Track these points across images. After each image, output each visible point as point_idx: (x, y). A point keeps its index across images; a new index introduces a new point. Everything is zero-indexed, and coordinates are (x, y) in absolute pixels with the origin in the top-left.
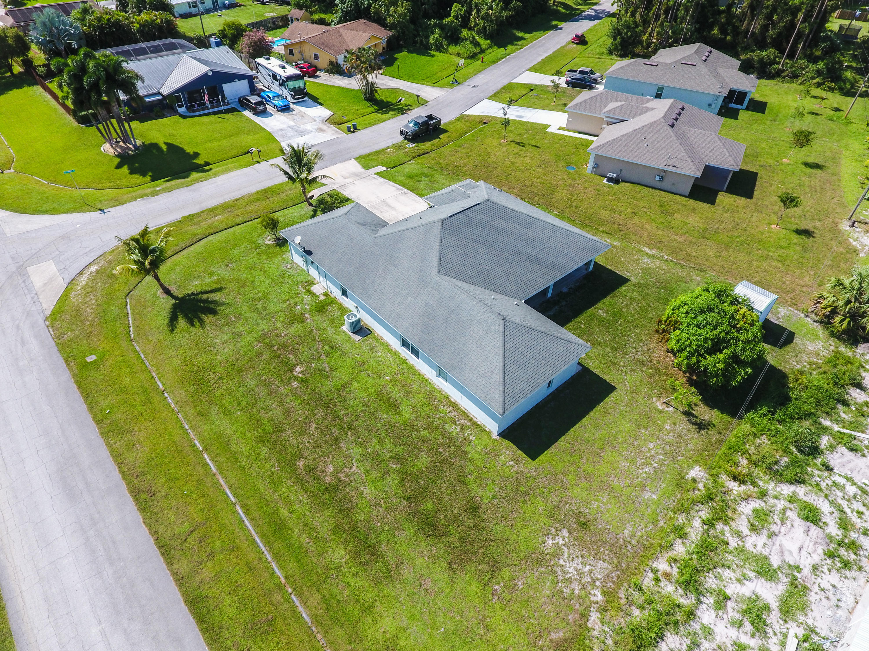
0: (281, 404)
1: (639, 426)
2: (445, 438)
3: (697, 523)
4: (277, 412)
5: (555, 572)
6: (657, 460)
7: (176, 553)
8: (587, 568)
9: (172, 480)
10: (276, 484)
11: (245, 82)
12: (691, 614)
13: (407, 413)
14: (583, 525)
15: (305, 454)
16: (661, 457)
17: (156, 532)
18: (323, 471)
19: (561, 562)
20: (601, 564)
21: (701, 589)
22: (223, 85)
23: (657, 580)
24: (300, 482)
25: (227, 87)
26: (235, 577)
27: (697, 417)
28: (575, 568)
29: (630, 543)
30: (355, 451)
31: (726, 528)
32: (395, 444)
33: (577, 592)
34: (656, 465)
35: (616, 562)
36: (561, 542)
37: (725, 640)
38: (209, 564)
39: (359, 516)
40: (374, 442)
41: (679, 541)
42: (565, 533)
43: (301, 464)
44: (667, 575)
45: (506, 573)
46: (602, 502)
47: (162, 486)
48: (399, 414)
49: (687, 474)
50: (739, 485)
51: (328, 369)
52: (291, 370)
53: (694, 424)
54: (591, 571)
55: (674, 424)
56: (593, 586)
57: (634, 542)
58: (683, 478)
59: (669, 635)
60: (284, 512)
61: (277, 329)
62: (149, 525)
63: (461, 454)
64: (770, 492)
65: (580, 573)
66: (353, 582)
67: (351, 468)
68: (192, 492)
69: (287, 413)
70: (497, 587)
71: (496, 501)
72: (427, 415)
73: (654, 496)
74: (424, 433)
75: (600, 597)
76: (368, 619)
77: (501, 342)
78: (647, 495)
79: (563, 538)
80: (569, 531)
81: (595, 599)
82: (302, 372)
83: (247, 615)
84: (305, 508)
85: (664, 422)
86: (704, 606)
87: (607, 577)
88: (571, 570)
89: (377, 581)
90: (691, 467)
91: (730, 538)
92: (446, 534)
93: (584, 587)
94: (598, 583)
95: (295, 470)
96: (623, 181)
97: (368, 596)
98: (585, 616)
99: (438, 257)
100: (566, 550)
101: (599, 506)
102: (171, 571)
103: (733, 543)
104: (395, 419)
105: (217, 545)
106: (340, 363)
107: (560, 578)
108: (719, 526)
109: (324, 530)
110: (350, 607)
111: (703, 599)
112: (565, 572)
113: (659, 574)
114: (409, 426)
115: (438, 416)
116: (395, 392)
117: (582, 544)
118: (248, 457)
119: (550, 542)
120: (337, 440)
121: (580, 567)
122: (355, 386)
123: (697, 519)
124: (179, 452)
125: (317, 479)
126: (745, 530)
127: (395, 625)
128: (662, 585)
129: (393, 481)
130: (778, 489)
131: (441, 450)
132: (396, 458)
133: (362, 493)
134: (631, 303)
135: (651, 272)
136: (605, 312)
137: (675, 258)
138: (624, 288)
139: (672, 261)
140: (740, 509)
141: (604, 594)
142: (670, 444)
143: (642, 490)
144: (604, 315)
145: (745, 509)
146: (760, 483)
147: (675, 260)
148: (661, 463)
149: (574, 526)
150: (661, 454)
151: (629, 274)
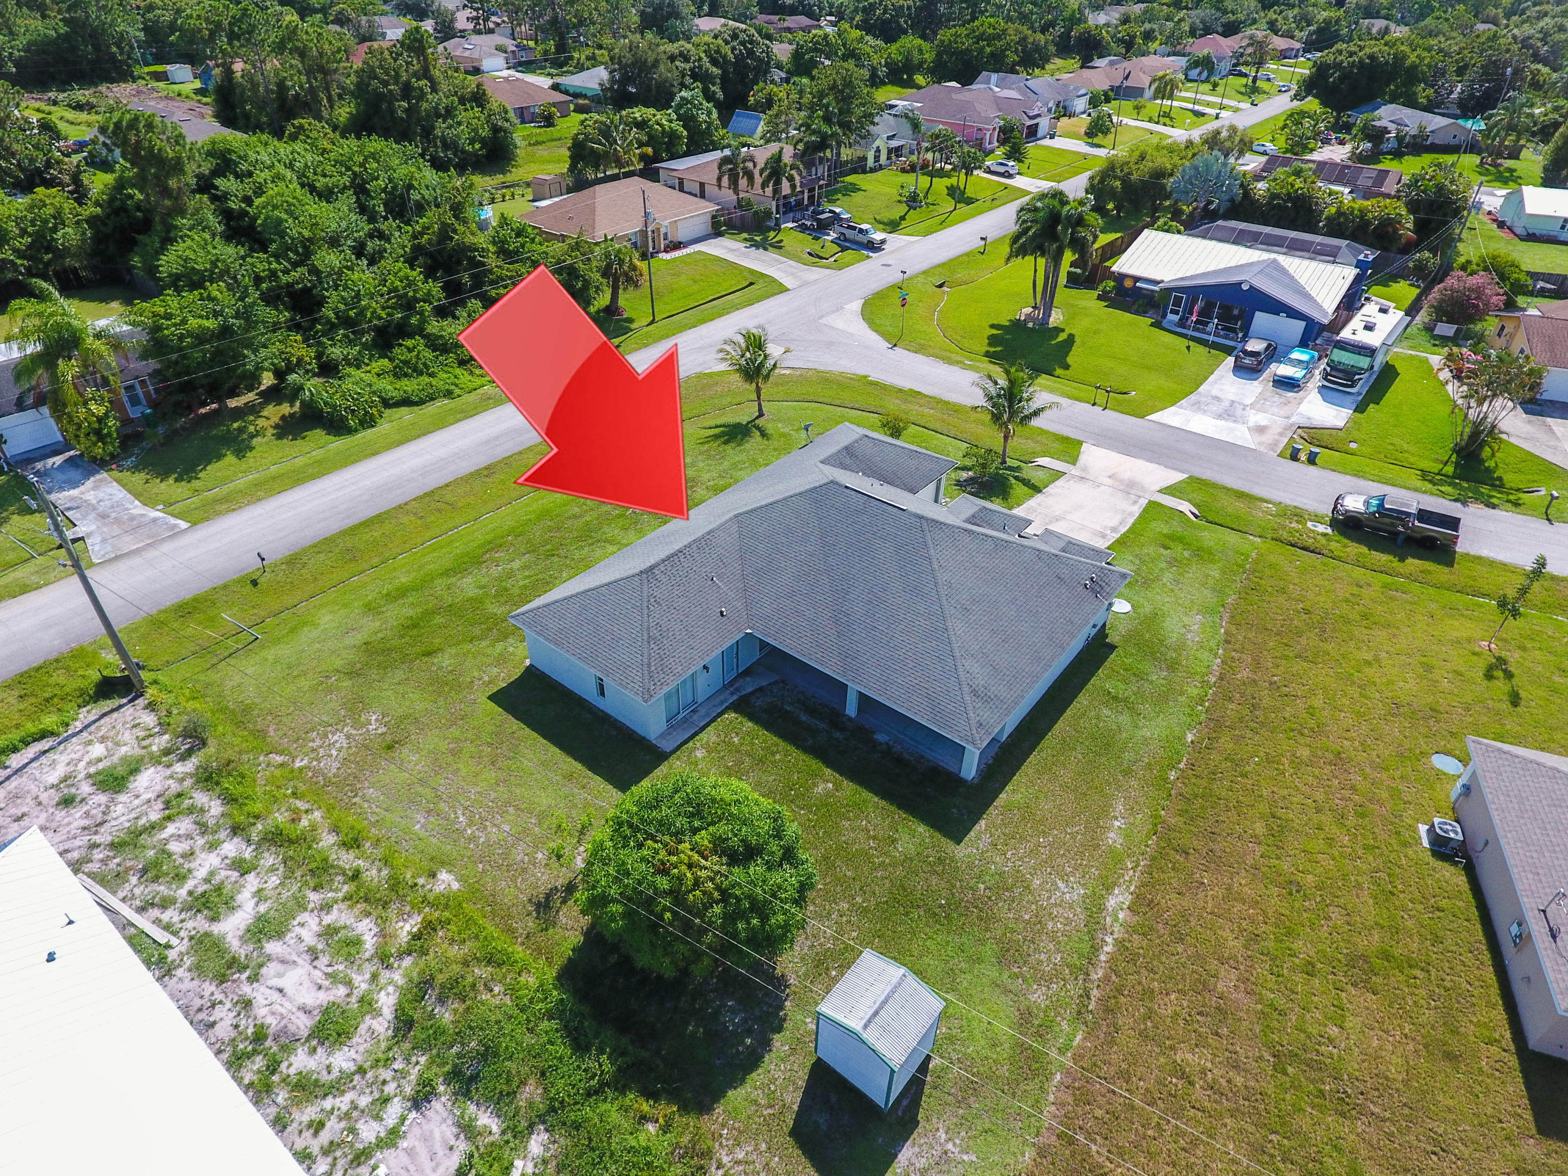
3: (360, 865)
5: (337, 724)
6: (478, 834)
8: (334, 753)
9: (503, 481)
11: (1302, 324)
12: (239, 833)
14: (389, 747)
15: (521, 538)
16: (482, 840)
17: (447, 486)
18: (497, 552)
19: (348, 728)
20: (336, 765)
21: (264, 847)
22: (1258, 314)
23: (296, 811)
24: (489, 542)
25: (1261, 319)
26: (399, 534)
27: (564, 902)
28: (337, 741)
29: (356, 795)
30: (516, 565)
31: (340, 896)
32: (524, 586)
33: (311, 744)
34: (469, 832)
35: (334, 780)
36: (372, 727)
37: (198, 862)
38: (413, 518)
39: (439, 581)
40: (528, 573)
41: (340, 841)
42: (382, 730)
43: (509, 538)
44: (295, 821)
45: (346, 684)
47: (496, 478)
49: (449, 871)
50: (411, 934)
53: (548, 896)
54: (330, 756)
55: (547, 865)
56: (314, 759)
57: (355, 800)
58: (443, 865)
59: (225, 809)
61: (704, 484)
62: (454, 481)
64: (385, 975)
65: (331, 745)
66: (374, 593)
67: (497, 566)
68: (490, 494)
70: (334, 679)
71: (434, 668)
73: (418, 826)
75: (298, 764)
76: (335, 608)
77: (608, 581)
78: (420, 817)
79: (376, 729)
80: (383, 734)
81: (298, 760)
83: (362, 545)
85: (553, 853)
86: (244, 846)
87: (317, 772)
88: (336, 738)
89: (366, 606)
90: (460, 878)
91: (322, 896)
92: (402, 637)
93: (313, 750)
94: (315, 763)
95: (501, 537)
96: (1471, 871)
98: (282, 752)
100: (361, 732)
101: (410, 762)
102: (409, 501)
103: (314, 897)
107: (330, 729)
108: (347, 888)
109: (431, 567)
110: (352, 597)
111: (253, 846)
112: (334, 734)
113: (302, 814)
117: (365, 747)
119: (374, 718)
121: (338, 745)
122: (612, 548)
123: (367, 866)
125: (489, 551)
126: (329, 919)
127: (323, 622)
128: (286, 814)
129: (474, 593)
130: (391, 989)
132: (504, 590)
133: (464, 577)
134: (874, 838)
135: (1017, 891)
136: (828, 794)
137: (1112, 959)
138: (922, 829)
139: (1096, 949)
140: (366, 921)
141: (301, 769)
142: (506, 855)
143: (429, 812)
144: (820, 789)
145: (366, 930)
146: (408, 961)
147: (1103, 958)
148: (472, 839)
149: (389, 738)
150: (488, 841)
151: (984, 844)
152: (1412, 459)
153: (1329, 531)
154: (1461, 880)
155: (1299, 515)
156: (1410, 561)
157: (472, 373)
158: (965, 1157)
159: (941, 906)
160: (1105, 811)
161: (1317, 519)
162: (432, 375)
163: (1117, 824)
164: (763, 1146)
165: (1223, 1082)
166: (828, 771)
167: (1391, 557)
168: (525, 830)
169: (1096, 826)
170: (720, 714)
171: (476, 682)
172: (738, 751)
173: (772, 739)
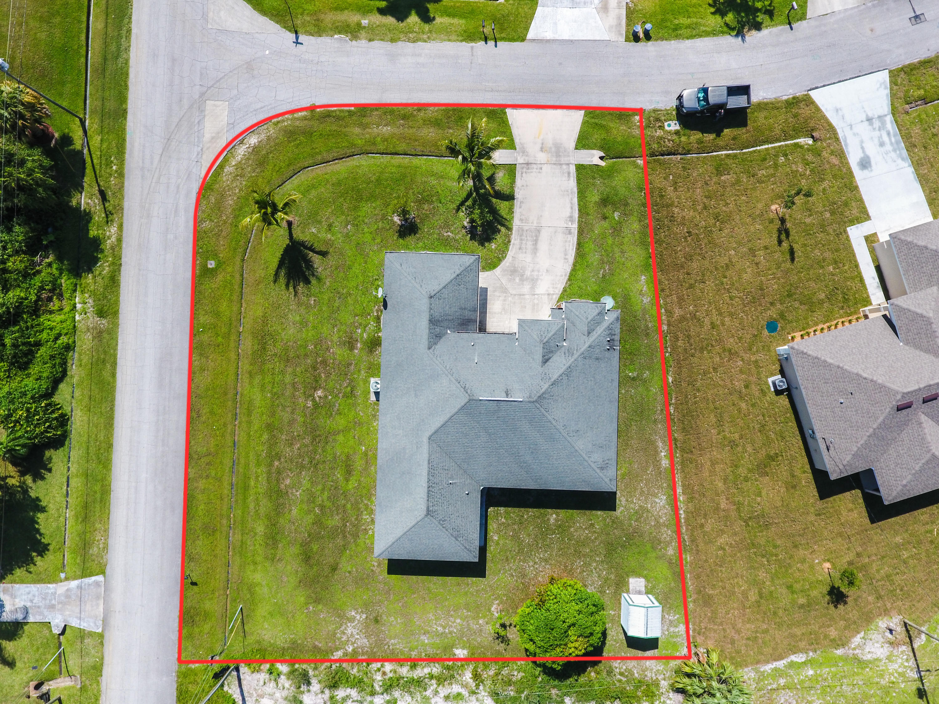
0: (292, 413)
1: (466, 607)
2: (356, 519)
3: (427, 670)
4: (286, 416)
5: (341, 625)
6: (451, 629)
7: (193, 463)
8: (357, 637)
9: (212, 413)
10: (258, 464)
12: (373, 693)
13: (352, 484)
14: (377, 621)
15: (282, 460)
16: (455, 631)
18: (283, 479)
19: (349, 625)
20: (365, 640)
21: (389, 691)
23: (379, 670)
24: (269, 473)
26: (212, 497)
27: (506, 632)
28: (352, 632)
29: (389, 646)
30: (306, 484)
31: (435, 686)
32: (329, 498)
33: (343, 639)
34: (447, 631)
35: (373, 646)
36: (358, 617)
38: (204, 481)
39: (281, 520)
40: (320, 487)
41: (408, 667)
42: (364, 616)
43: (276, 463)
44: (384, 673)
45: (320, 607)
46: (397, 621)
47: (206, 414)
48: (347, 480)
49: (457, 648)
50: (471, 678)
51: (335, 409)
52: (315, 389)
54: (358, 639)
55: (487, 623)
56: (353, 644)
57: (391, 647)
58: (452, 648)
59: (355, 689)
60: (252, 483)
61: (332, 341)
63: (356, 536)
64: (480, 696)
65: (352, 635)
66: (258, 546)
67: (297, 491)
68: (218, 429)
69: (292, 422)
70: (311, 608)
71: (348, 574)
72: (361, 496)
73: (426, 641)
74: (349, 506)
75: (350, 650)
76: (252, 567)
77: (411, 525)
78: (423, 637)
79: (361, 617)
80: (367, 617)
81: (347, 648)
82: (320, 397)
83: (206, 520)
84: (261, 491)
85: (484, 617)
86: (382, 697)
87: (362, 648)
88: (350, 631)
89: (266, 558)
90: (463, 648)
91: (430, 690)
93: (347, 641)
94: (355, 645)
95: (271, 465)
96: (788, 396)
97: (259, 559)
98: (336, 649)
99: (439, 425)
100: (356, 622)
101: (393, 621)
103: (429, 693)
104: (342, 482)
105: (213, 473)
106: (346, 411)
107: (342, 629)
108: (434, 682)
109: (262, 510)
110: (249, 555)
111: (385, 694)
112: (346, 629)
113: (382, 669)
114: (345, 495)
115: (366, 502)
116: (359, 464)
117: (367, 627)
118: (256, 431)
119: (353, 613)
120: (303, 467)
121: (355, 633)
122: (340, 438)
123: (430, 669)
124: (225, 394)
125: (278, 481)
126: (442, 695)
127: (259, 580)
128: (378, 674)
129: (310, 519)
130: (486, 698)
131: (348, 524)
132: (322, 507)
133: (291, 510)
134: (586, 528)
135: (645, 515)
136: (557, 520)
137: (687, 519)
138: (599, 513)
139: (679, 519)
140: (454, 686)
141: (353, 650)
142: (469, 629)
143: (424, 634)
144: (552, 521)
145: (456, 689)
146: (481, 687)
147: (682, 521)
148: (451, 633)
149: (371, 617)
150: (457, 629)
151: (623, 502)
153: (678, 125)
154: (786, 402)
155: (658, 118)
156: (725, 132)
158: (676, 618)
159: (624, 541)
160: (657, 453)
161: (669, 116)
163: (663, 454)
165: (733, 543)
166: (549, 510)
168: (466, 617)
169: (657, 462)
170: (487, 511)
171: (374, 569)
172: (508, 525)
173: (516, 510)
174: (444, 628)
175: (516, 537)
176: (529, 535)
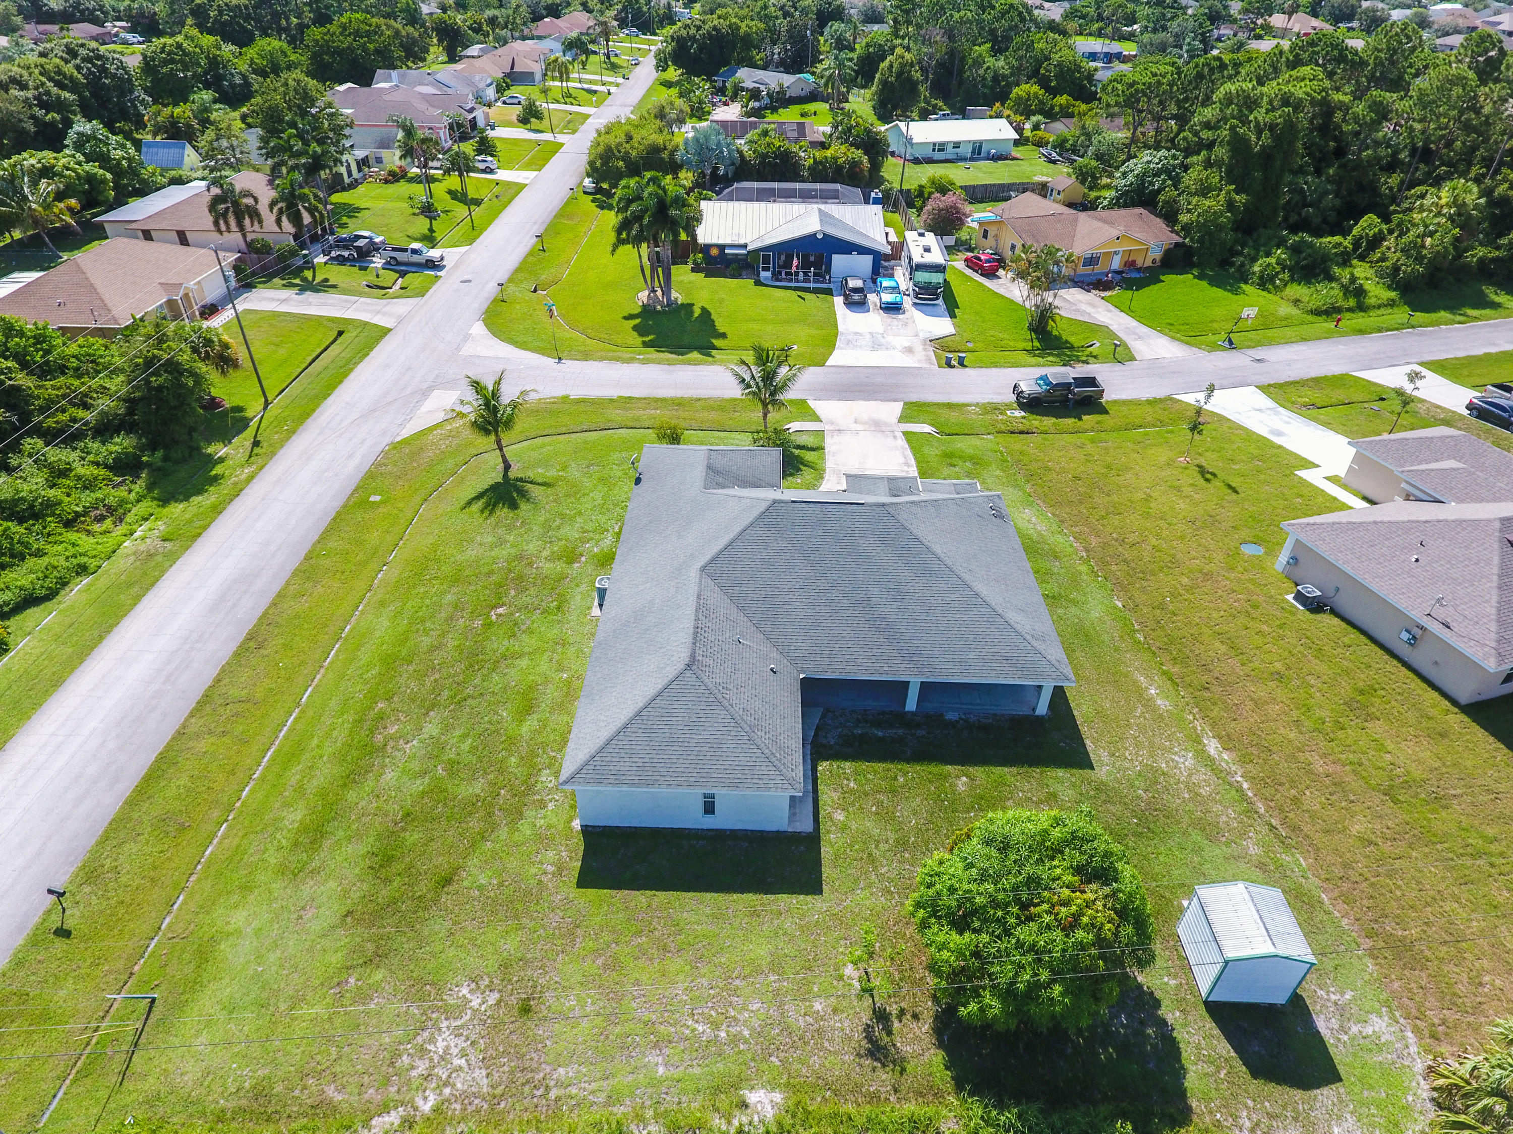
0: (442, 636)
1: (776, 967)
2: (525, 782)
4: (429, 641)
5: (422, 1028)
6: (734, 1030)
7: (208, 708)
8: (457, 1062)
9: (287, 646)
10: (342, 712)
11: (869, 259)
13: (529, 726)
14: (525, 1011)
15: (396, 699)
16: (746, 1033)
17: (219, 681)
18: (385, 727)
19: (444, 1024)
20: (480, 1074)
22: (835, 257)
24: (358, 722)
25: (838, 261)
26: (214, 767)
27: (889, 1033)
28: (448, 1047)
29: (547, 1088)
30: (432, 729)
32: (473, 749)
33: (414, 1073)
34: (723, 1035)
35: (499, 1091)
36: (475, 1003)
38: (214, 739)
39: (351, 795)
40: (459, 732)
42: (493, 998)
43: (381, 705)
45: (378, 976)
46: (583, 1008)
47: (275, 646)
48: (521, 721)
49: (750, 1089)
51: (524, 627)
52: (494, 607)
53: (869, 1038)
54: (459, 1069)
55: (836, 1011)
56: (438, 1088)
57: (553, 1094)
58: (737, 1088)
60: (315, 742)
61: (539, 557)
62: (223, 670)
63: (516, 813)
65: (445, 1057)
66: (271, 851)
67: (407, 743)
68: (285, 668)
69: (435, 648)
70: (352, 981)
71: (475, 893)
72: (544, 745)
73: (661, 1070)
74: (513, 760)
75: (426, 1107)
76: (234, 899)
78: (654, 1058)
79: (483, 1002)
80: (499, 1002)
81: (419, 1102)
82: (499, 615)
83: (177, 805)
84: (329, 751)
85: (824, 995)
87: (465, 1097)
88: (441, 1045)
89: (282, 872)
90: (773, 1086)
92: (387, 881)
93: (427, 1078)
94: (447, 1091)
95: (370, 708)
96: (1334, 612)
97: (261, 877)
98: (384, 1109)
100: (468, 1017)
101: (572, 1009)
102: (186, 720)
104: (510, 724)
105: (238, 729)
106: (542, 629)
107: (419, 1040)
109: (315, 784)
110: (240, 874)
112: (432, 1040)
114: (512, 742)
115: (552, 753)
116: (551, 694)
117: (494, 1030)
118: (358, 669)
119: (465, 991)
121: (455, 1051)
122: (524, 662)
124: (325, 626)
125: (372, 730)
127: (240, 925)
131: (503, 792)
132: (453, 765)
133: (382, 775)
135: (1161, 780)
136: (971, 786)
137: (1255, 791)
138: (1060, 773)
139: (1239, 790)
141: (436, 1110)
142: (787, 1030)
143: (656, 1046)
144: (961, 788)
147: (1250, 794)
148: (735, 1040)
149: (513, 1000)
150: (753, 1029)
151: (1106, 759)
152: (1012, 343)
153: (1023, 414)
154: (1336, 621)
155: (995, 408)
156: (1084, 418)
157: (89, 533)
158: (1347, 997)
159: (1137, 825)
160: (1139, 689)
161: (1008, 406)
162: (39, 554)
163: (1152, 692)
164: (1250, 1103)
165: (1386, 831)
167: (1073, 420)
168: (776, 993)
169: (1146, 702)
170: (814, 770)
171: (545, 879)
172: (866, 794)
173: (879, 766)
174: (716, 1026)
175: (886, 817)
176: (915, 813)
